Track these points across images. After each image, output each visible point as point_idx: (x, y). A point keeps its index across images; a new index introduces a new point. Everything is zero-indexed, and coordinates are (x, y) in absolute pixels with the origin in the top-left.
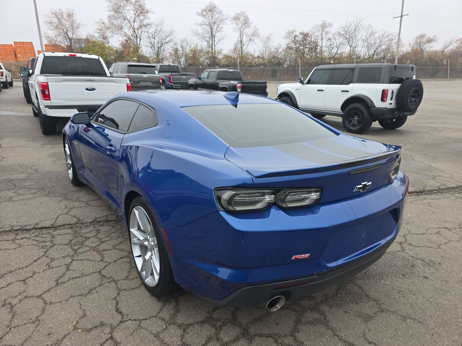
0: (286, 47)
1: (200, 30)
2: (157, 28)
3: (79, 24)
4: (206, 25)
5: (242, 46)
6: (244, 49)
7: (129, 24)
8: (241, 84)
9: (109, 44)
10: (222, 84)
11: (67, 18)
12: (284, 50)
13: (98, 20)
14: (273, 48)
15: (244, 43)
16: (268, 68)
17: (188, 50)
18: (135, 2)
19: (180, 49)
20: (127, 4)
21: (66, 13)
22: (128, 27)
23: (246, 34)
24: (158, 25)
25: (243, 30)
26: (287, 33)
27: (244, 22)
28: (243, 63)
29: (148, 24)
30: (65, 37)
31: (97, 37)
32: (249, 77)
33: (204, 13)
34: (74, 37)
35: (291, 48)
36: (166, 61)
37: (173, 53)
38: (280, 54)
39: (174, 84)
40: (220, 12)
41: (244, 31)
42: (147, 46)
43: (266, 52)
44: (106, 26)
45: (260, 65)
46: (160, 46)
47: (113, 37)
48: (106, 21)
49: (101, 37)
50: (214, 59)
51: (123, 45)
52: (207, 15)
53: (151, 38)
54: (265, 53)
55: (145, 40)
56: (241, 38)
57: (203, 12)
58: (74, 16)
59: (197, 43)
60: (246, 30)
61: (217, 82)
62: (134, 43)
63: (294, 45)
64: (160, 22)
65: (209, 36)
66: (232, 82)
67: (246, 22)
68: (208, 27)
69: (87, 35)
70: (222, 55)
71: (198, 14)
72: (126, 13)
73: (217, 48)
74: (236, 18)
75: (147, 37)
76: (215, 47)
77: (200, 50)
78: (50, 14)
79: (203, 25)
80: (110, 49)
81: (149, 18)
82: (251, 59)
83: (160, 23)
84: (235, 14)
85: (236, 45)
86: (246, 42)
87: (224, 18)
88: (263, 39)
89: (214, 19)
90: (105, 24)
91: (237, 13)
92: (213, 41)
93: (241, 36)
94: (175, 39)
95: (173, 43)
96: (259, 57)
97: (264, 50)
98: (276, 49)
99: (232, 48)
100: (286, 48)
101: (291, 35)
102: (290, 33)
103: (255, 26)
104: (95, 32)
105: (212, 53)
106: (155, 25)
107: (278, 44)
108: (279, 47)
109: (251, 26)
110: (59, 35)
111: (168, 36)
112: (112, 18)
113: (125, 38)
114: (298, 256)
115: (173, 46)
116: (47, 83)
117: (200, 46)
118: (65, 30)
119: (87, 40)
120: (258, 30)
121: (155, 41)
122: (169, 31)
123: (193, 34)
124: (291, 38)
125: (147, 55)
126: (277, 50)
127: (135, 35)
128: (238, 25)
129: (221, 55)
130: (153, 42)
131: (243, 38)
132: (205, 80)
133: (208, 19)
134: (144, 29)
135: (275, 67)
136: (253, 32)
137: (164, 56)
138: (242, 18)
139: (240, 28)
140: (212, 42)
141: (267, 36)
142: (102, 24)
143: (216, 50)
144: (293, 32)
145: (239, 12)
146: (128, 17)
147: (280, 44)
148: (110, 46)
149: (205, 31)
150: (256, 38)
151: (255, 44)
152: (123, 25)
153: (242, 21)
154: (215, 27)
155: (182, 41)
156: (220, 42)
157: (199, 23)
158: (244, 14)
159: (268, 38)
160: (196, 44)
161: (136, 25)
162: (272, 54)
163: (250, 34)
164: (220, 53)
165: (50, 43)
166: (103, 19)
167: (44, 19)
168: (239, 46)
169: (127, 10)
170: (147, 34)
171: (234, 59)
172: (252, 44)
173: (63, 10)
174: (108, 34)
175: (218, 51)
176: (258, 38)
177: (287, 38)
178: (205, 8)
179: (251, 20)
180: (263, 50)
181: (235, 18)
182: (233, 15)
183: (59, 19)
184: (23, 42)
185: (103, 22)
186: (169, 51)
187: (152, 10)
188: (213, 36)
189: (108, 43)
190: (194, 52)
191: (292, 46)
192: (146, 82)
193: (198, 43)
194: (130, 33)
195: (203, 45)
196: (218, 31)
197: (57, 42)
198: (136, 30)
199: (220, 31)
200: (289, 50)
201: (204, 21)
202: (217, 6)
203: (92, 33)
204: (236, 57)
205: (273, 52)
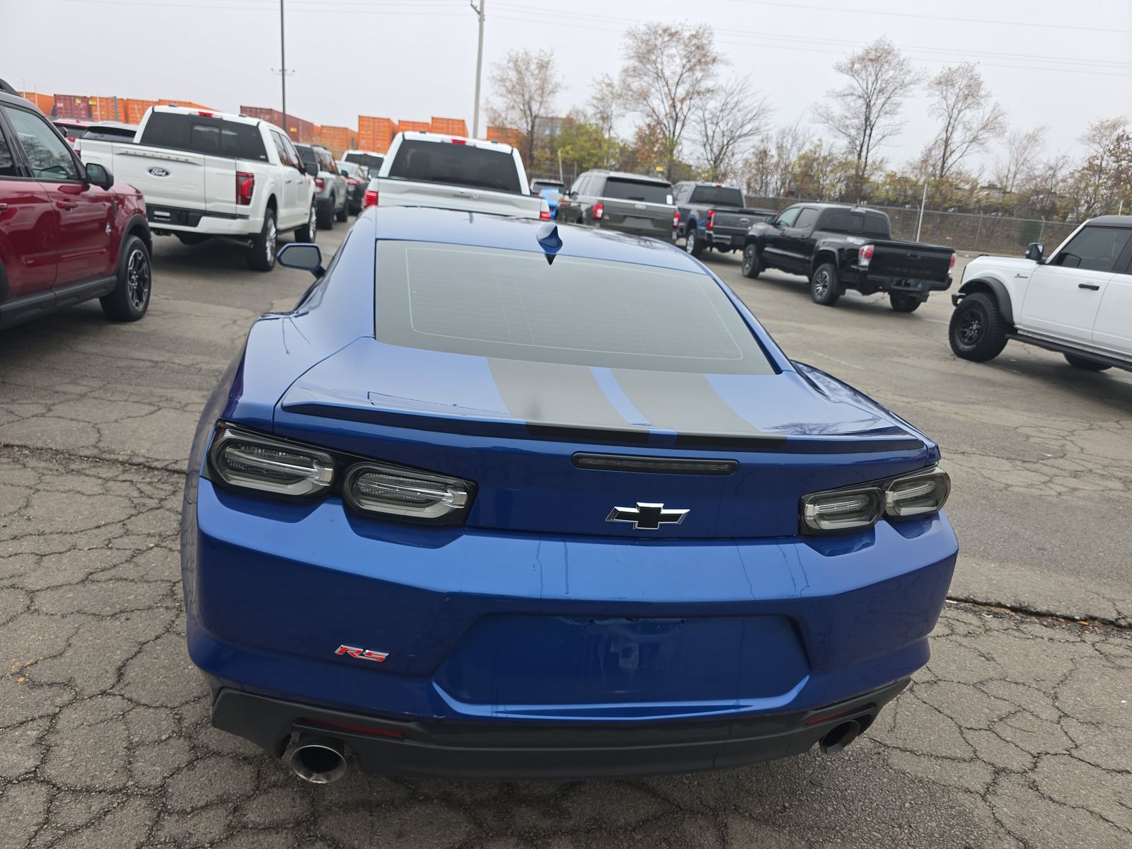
0: (1086, 165)
1: (837, 109)
2: (728, 100)
3: (557, 85)
4: (855, 98)
5: (947, 155)
6: (950, 161)
7: (666, 89)
8: (872, 247)
9: (611, 132)
10: (824, 243)
11: (536, 72)
12: (1077, 175)
13: (599, 78)
14: (1041, 166)
15: (953, 147)
16: (1014, 218)
17: (794, 158)
18: (689, 38)
19: (773, 151)
20: (670, 43)
21: (536, 61)
22: (661, 94)
23: (964, 123)
24: (732, 93)
25: (960, 112)
26: (1096, 129)
27: (966, 92)
28: (938, 199)
29: (709, 91)
30: (525, 112)
31: (590, 115)
32: (948, 238)
33: (857, 66)
34: (542, 112)
35: (1101, 170)
36: (731, 179)
37: (754, 160)
38: (1061, 184)
39: (715, 233)
40: (901, 64)
41: (960, 115)
42: (694, 141)
43: (1016, 174)
44: (614, 91)
45: (989, 209)
46: (725, 142)
47: (624, 116)
48: (616, 82)
49: (599, 116)
50: (857, 182)
51: (640, 137)
52: (863, 73)
53: (708, 122)
54: (1014, 177)
55: (693, 126)
56: (949, 135)
57: (853, 63)
58: (550, 66)
59: (820, 140)
60: (968, 115)
61: (813, 237)
62: (667, 133)
63: (1111, 163)
64: (738, 86)
65: (858, 124)
66: (852, 240)
67: (972, 93)
68: (861, 101)
69: (569, 110)
70: (884, 174)
71: (839, 69)
72: (665, 63)
73: (874, 155)
74: (945, 82)
75: (699, 120)
76: (867, 153)
77: (825, 158)
78: (505, 62)
79: (848, 95)
80: (611, 143)
81: (715, 76)
82: (964, 190)
83: (739, 88)
84: (945, 71)
85: (930, 150)
86: (958, 144)
87: (908, 79)
88: (1014, 139)
89: (879, 82)
90: (613, 88)
91: (950, 69)
92: (867, 138)
93: (950, 129)
94: (767, 128)
95: (760, 137)
96: (992, 187)
97: (1013, 169)
98: (1051, 168)
99: (917, 157)
100: (1083, 169)
101: (1107, 132)
102: (1106, 128)
103: (997, 104)
104: (587, 105)
105: (858, 168)
106: (725, 92)
107: (1060, 156)
108: (1060, 165)
109: (983, 103)
110: (513, 107)
111: (751, 119)
112: (632, 73)
113: (648, 120)
114: (352, 650)
115: (758, 144)
116: (377, 193)
117: (828, 147)
118: (527, 97)
119: (569, 121)
120: (1002, 115)
121: (718, 130)
122: (755, 108)
123: (816, 116)
124: (1104, 142)
125: (691, 162)
126: (1051, 172)
127: (674, 114)
128: (945, 99)
129: (880, 173)
130: (710, 133)
131: (954, 135)
132: (786, 228)
133: (865, 81)
134: (697, 101)
135: (1036, 218)
136: (988, 119)
137: (729, 167)
138: (961, 82)
139: (951, 107)
140: (862, 138)
141: (1031, 132)
142: (607, 86)
143: (870, 161)
144: (1114, 126)
145: (955, 67)
146: (667, 73)
147: (1064, 157)
148: (612, 138)
149: (849, 110)
150: (991, 135)
151: (986, 151)
152: (653, 90)
153: (960, 89)
154: (879, 101)
155: (783, 134)
156: (883, 142)
157: (838, 90)
158: (971, 71)
159: (1033, 138)
160: (818, 143)
161: (681, 92)
162: (1034, 181)
163: (976, 125)
164: (878, 167)
165: (493, 123)
166: (611, 76)
167: (492, 72)
168: (937, 153)
169: (668, 56)
170: (700, 113)
171: (915, 184)
172: (977, 152)
173: (532, 54)
174: (615, 109)
175: (874, 162)
176: (1001, 134)
177: (1094, 142)
178: (861, 53)
179: (986, 87)
180: (1009, 170)
181: (942, 80)
182: (936, 72)
183: (519, 72)
184: (448, 120)
185: (609, 82)
186: (746, 155)
187: (726, 57)
188: (868, 124)
189: (609, 131)
190: (809, 162)
191: (1104, 164)
192: (640, 220)
193: (823, 140)
194: (662, 108)
195: (837, 145)
196: (886, 113)
197: (506, 122)
198: (678, 105)
199: (892, 114)
200: (1094, 175)
201: (852, 87)
202: (896, 48)
203: (581, 106)
204: (921, 183)
205: (1039, 176)
